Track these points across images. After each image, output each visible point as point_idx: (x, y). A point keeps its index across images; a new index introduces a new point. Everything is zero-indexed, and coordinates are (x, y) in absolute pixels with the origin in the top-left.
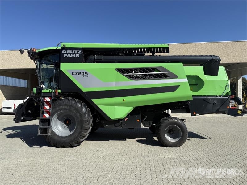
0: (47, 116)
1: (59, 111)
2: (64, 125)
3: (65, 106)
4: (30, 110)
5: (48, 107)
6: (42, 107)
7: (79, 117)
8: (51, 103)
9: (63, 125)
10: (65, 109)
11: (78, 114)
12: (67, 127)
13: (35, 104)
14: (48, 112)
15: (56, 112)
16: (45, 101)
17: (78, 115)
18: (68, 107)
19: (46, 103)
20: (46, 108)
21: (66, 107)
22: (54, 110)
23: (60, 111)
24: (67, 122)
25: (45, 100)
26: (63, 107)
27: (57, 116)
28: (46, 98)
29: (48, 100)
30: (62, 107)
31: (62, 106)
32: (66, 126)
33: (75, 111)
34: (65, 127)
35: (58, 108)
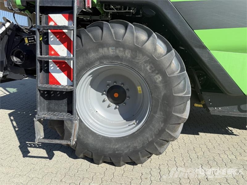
0: (62, 79)
1: (98, 63)
2: (108, 102)
3: (116, 47)
4: (17, 56)
5: (61, 50)
6: (44, 46)
7: (161, 85)
8: (72, 36)
9: (104, 101)
10: (117, 58)
11: (157, 76)
12: (116, 108)
13: (27, 41)
14: (63, 66)
15: (89, 65)
16: (51, 28)
17: (158, 81)
18: (127, 51)
19: (55, 33)
20: (56, 54)
21: (119, 52)
22: (82, 62)
23: (101, 63)
24: (116, 95)
25: (52, 24)
26: (111, 51)
27: (90, 78)
28: (51, 16)
29: (59, 24)
30: (105, 49)
31: (108, 46)
32: (113, 106)
33: (148, 68)
34: (109, 106)
35: (93, 55)
